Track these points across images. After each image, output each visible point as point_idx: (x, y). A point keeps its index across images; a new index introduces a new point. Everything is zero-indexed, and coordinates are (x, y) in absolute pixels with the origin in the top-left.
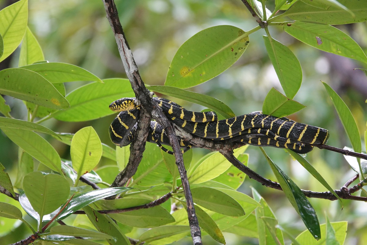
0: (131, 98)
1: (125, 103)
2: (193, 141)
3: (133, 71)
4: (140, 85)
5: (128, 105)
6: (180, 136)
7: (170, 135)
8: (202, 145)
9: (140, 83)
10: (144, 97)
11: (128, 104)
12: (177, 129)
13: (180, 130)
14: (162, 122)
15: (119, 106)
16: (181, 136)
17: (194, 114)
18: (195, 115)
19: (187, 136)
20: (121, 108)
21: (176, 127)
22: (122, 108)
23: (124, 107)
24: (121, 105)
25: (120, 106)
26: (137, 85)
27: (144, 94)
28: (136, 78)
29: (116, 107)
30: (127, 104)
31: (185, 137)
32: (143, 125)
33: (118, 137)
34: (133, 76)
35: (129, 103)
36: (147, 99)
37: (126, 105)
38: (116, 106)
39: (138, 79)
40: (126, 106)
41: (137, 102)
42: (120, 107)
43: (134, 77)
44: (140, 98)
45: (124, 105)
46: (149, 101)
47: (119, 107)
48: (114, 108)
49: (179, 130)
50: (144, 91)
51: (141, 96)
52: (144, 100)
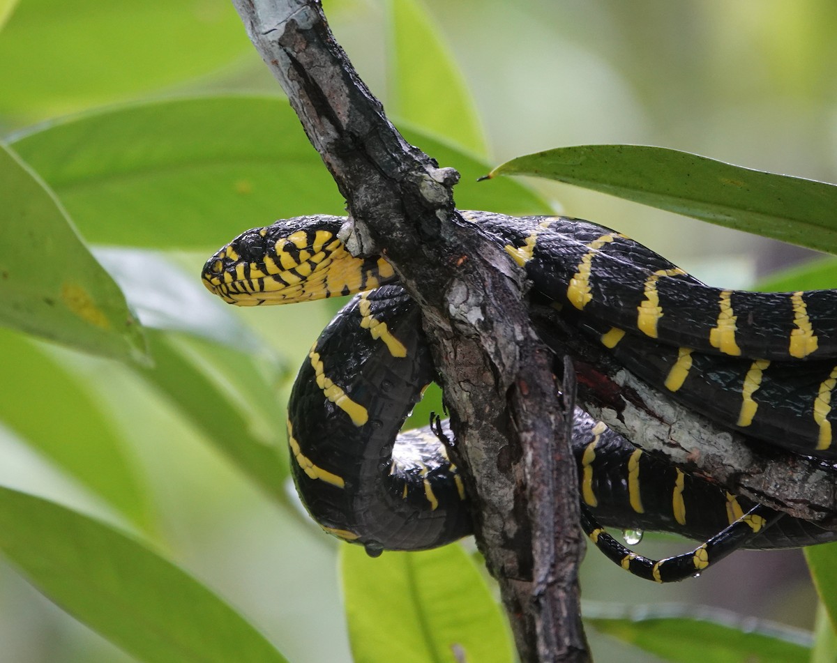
0: (325, 217)
1: (291, 249)
2: (758, 483)
3: (281, 29)
4: (344, 120)
5: (315, 259)
6: (666, 450)
7: (528, 430)
8: (819, 508)
9: (342, 107)
10: (382, 200)
11: (313, 253)
12: (639, 404)
13: (658, 412)
14: (497, 353)
15: (253, 265)
16: (674, 452)
17: (725, 304)
18: (731, 311)
19: (712, 450)
20: (269, 281)
21: (634, 391)
22: (277, 278)
23: (287, 276)
24: (268, 261)
25: (262, 267)
26: (325, 121)
27: (384, 176)
28: (311, 72)
29: (234, 275)
30: (304, 255)
31: (695, 454)
32: (465, 395)
33: (318, 481)
34: (284, 62)
35: (317, 246)
36: (401, 209)
37: (299, 262)
38: (240, 269)
39: (326, 77)
40: (304, 269)
41: (353, 235)
42: (260, 274)
43: (295, 63)
44: (358, 205)
45: (286, 258)
46: (417, 225)
47: (255, 273)
48: (222, 279)
49: (651, 413)
50: (381, 156)
51: (362, 189)
52: (387, 217)
